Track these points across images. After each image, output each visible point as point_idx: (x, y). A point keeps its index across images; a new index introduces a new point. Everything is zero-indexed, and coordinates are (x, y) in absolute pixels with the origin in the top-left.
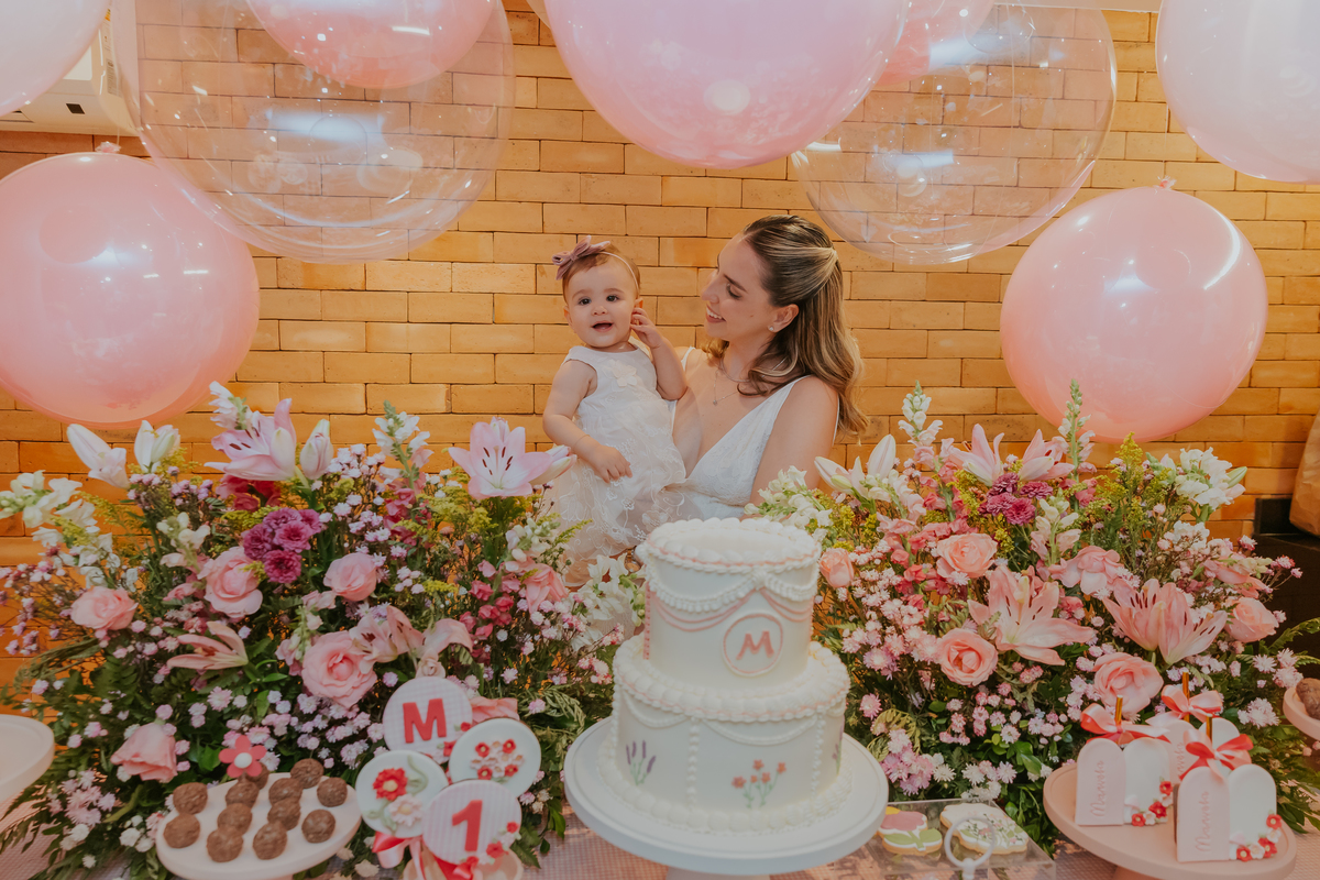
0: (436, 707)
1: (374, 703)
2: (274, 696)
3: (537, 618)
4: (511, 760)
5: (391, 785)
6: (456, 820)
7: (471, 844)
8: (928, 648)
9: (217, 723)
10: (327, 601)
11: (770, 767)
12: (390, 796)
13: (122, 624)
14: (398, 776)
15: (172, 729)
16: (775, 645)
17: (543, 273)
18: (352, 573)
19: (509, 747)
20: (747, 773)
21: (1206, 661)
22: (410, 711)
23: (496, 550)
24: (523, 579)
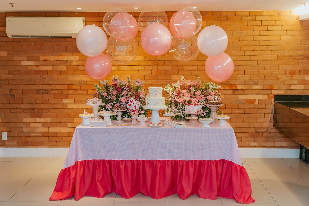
0: (133, 100)
1: (127, 103)
2: (118, 103)
3: (141, 97)
4: (138, 104)
5: (130, 105)
6: (134, 107)
7: (135, 109)
8: (177, 100)
9: (114, 104)
10: (122, 95)
11: (156, 103)
12: (130, 106)
13: (106, 96)
14: (130, 104)
15: (111, 105)
16: (157, 95)
17: (146, 57)
18: (125, 92)
19: (138, 103)
20: (155, 103)
21: (204, 102)
22: (131, 101)
23: (137, 91)
24: (140, 93)
